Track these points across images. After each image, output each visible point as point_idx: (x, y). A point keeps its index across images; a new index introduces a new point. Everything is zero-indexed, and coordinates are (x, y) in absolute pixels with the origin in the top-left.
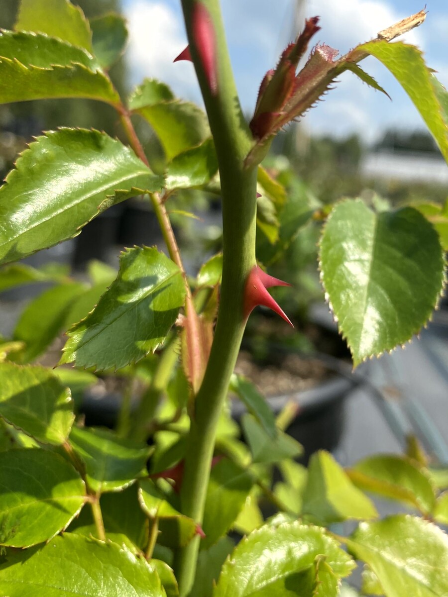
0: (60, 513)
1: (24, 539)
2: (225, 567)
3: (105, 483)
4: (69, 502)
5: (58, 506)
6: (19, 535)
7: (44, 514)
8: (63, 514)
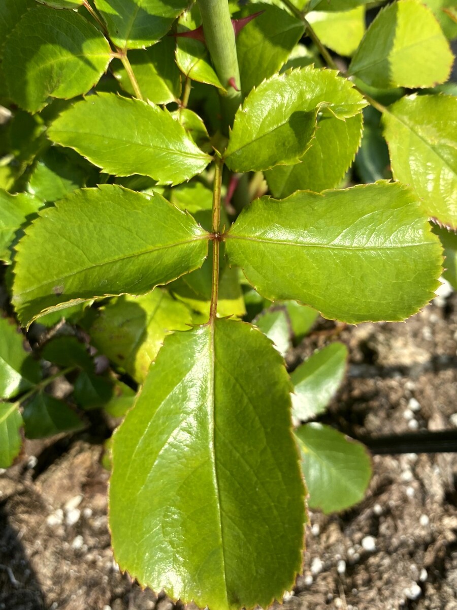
0: (90, 70)
1: (65, 90)
2: (237, 115)
3: (130, 41)
4: (97, 59)
5: (88, 62)
6: (62, 86)
7: (78, 69)
8: (93, 71)
